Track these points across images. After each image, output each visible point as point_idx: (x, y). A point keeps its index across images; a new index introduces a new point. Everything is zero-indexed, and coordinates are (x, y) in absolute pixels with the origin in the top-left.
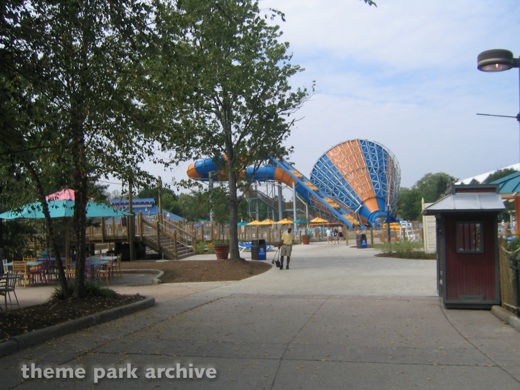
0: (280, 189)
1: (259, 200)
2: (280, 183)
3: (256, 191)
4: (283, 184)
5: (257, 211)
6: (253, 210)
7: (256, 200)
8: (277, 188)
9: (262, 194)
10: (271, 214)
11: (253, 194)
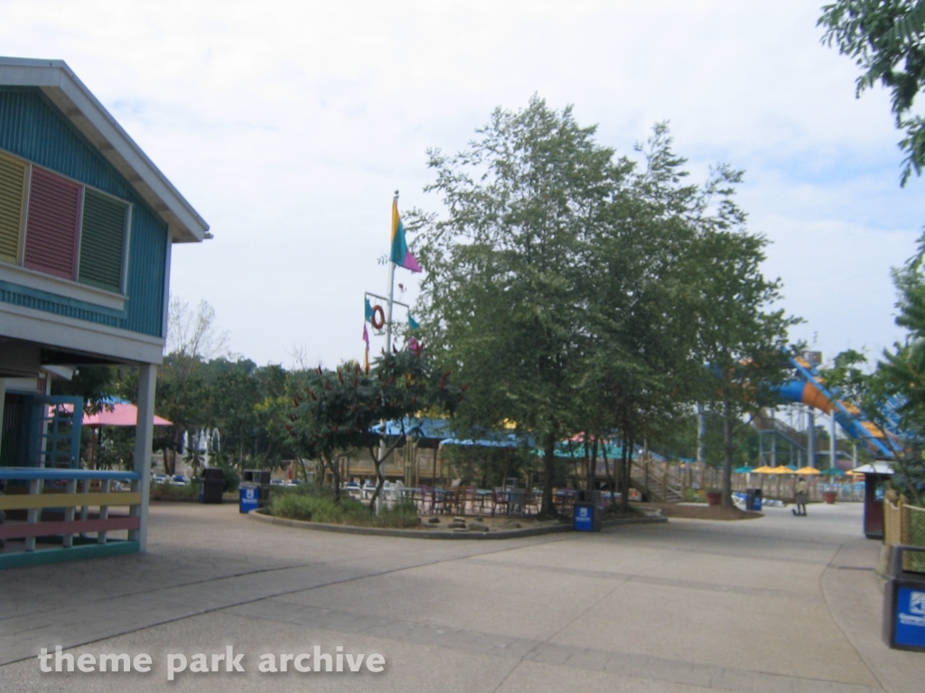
0: (812, 418)
1: (777, 433)
2: (812, 408)
3: (773, 419)
4: (817, 411)
5: (773, 450)
6: (766, 448)
7: (771, 433)
8: (806, 417)
9: (782, 424)
10: (795, 457)
11: (767, 423)
